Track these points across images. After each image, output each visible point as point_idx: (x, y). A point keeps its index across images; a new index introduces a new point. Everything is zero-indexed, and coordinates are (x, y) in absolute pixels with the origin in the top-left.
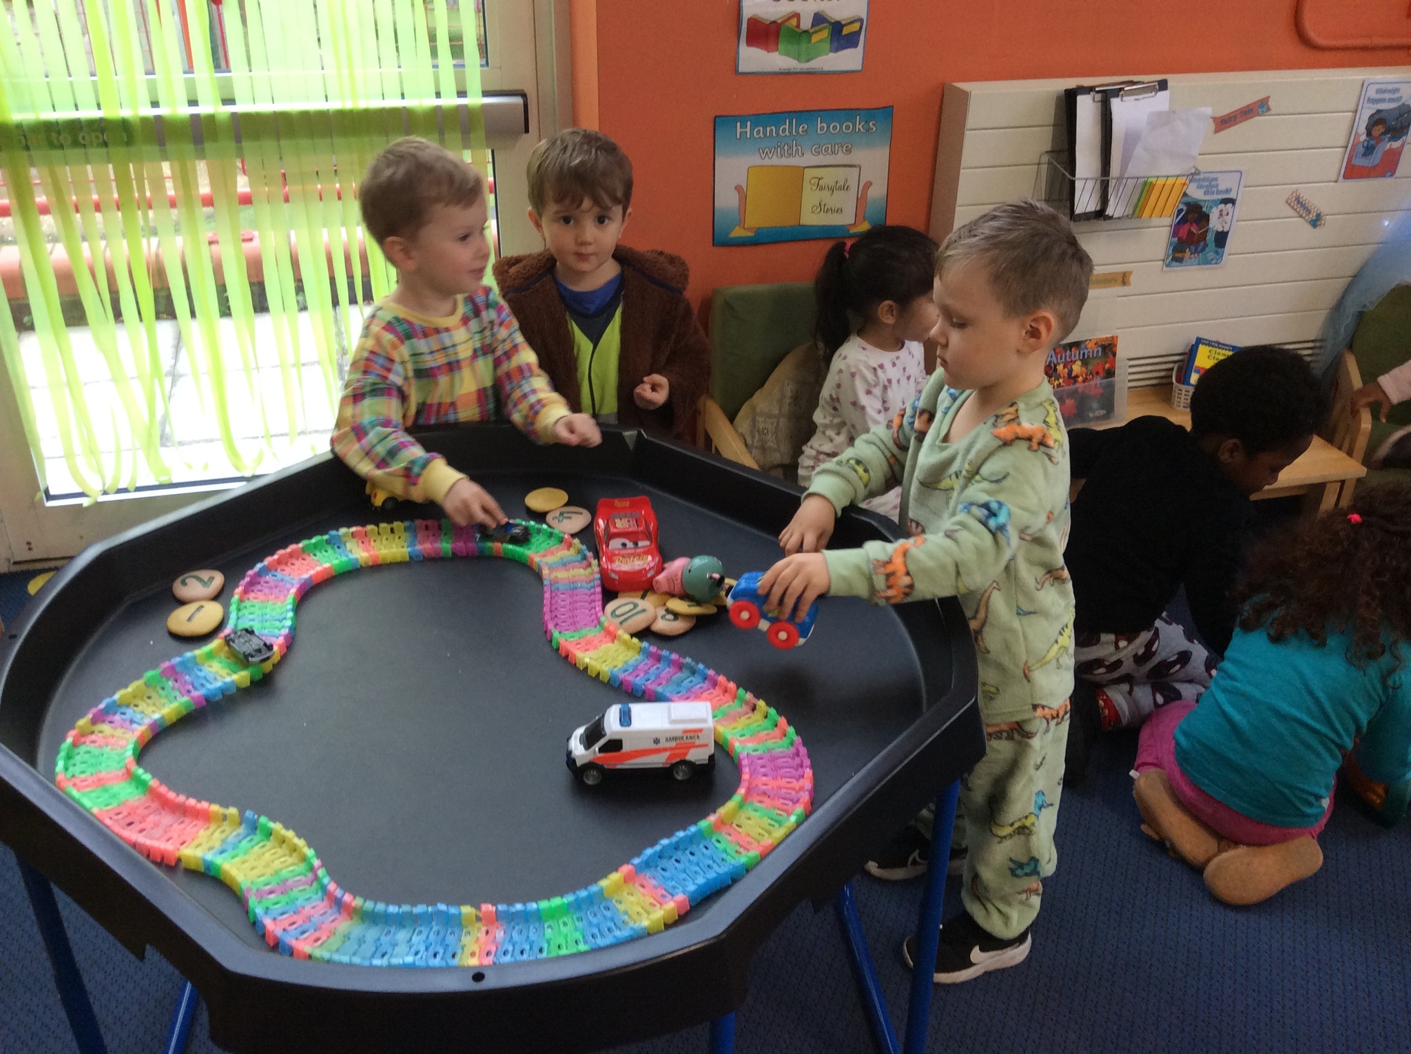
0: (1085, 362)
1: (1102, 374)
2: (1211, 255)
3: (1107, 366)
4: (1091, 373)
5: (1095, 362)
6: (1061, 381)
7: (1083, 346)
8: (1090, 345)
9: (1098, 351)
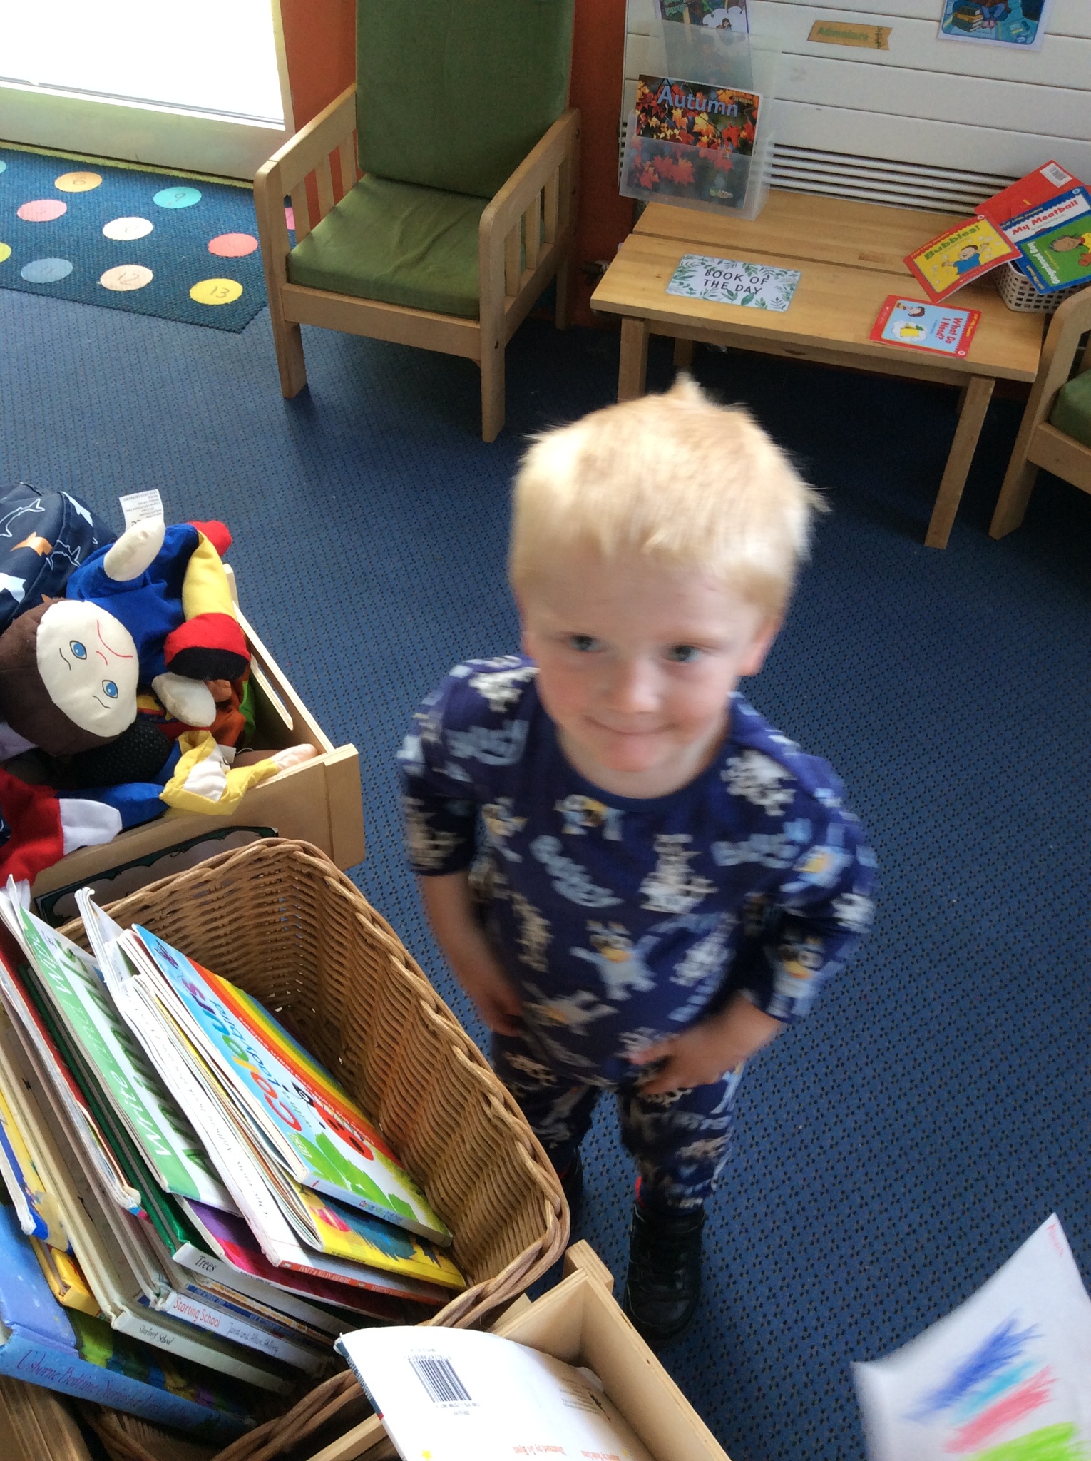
0: (714, 118)
1: (735, 143)
2: (1016, 28)
3: (744, 134)
4: (720, 137)
5: (729, 123)
6: (677, 131)
7: (713, 95)
8: (724, 97)
9: (733, 110)
